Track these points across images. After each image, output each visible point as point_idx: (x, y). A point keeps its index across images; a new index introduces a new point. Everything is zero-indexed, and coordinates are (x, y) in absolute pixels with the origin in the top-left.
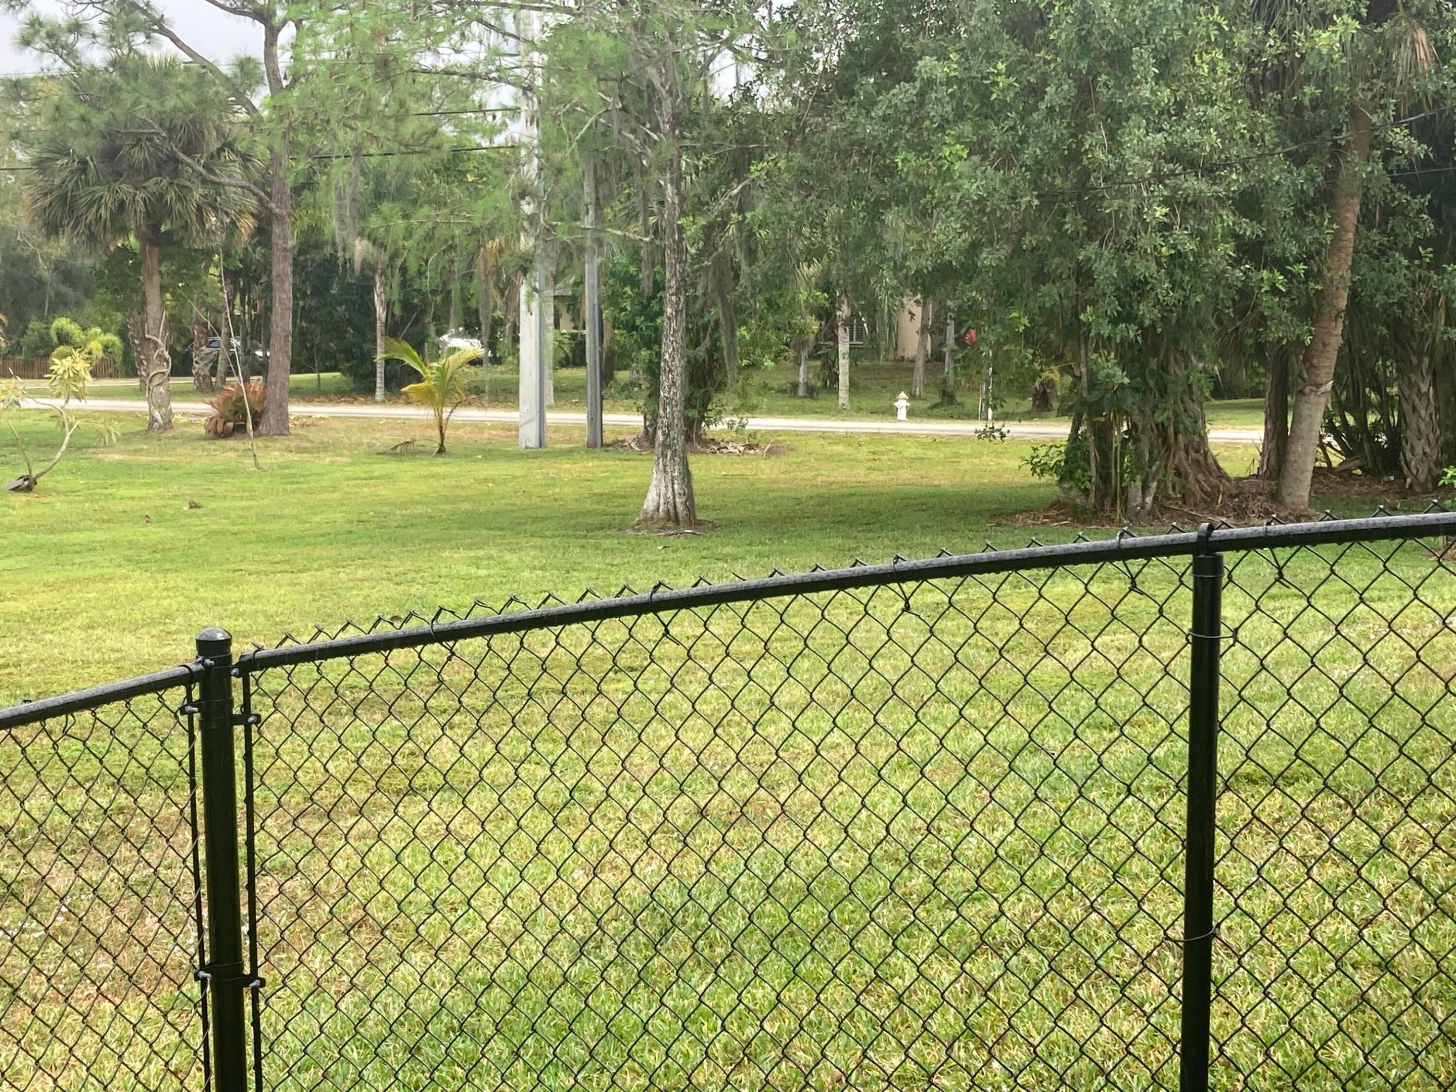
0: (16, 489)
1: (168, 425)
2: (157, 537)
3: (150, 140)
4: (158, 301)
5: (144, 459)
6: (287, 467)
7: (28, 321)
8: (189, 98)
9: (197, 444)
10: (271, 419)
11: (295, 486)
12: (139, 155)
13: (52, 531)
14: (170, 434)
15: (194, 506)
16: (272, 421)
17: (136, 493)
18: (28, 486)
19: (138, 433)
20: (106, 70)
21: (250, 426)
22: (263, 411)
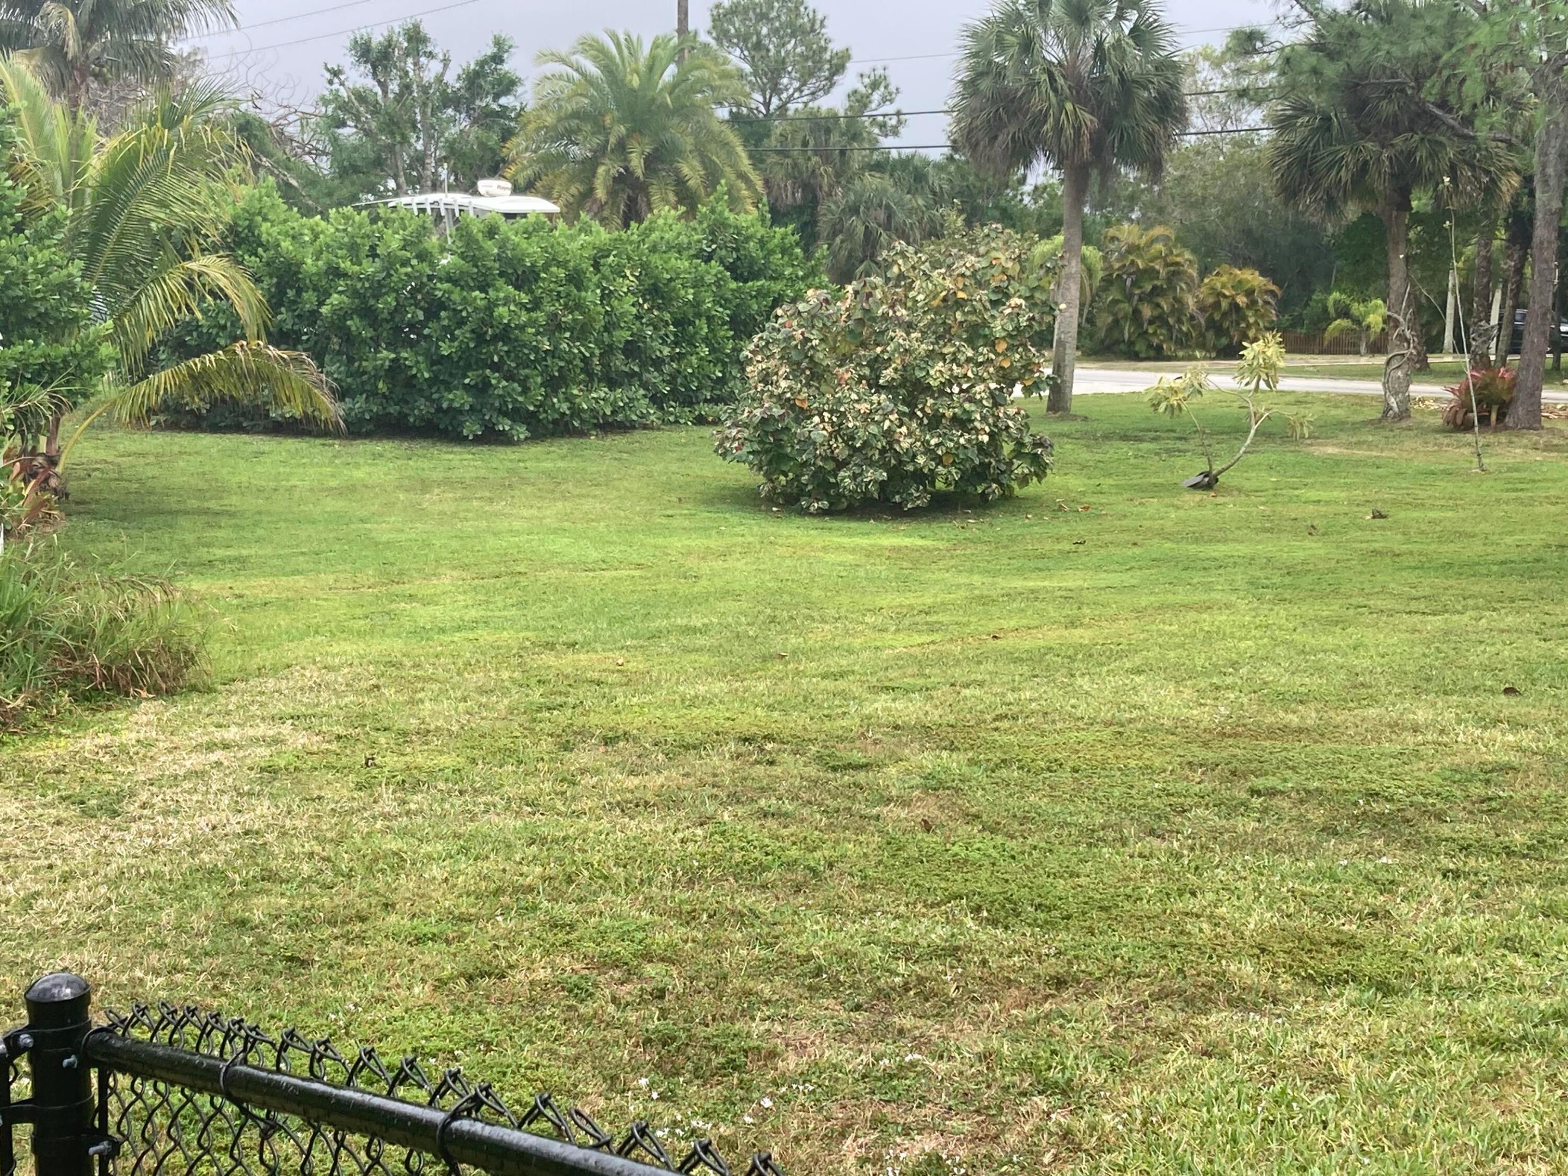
0: (1195, 486)
1: (1404, 414)
2: (1301, 555)
3: (1403, 91)
4: (1402, 274)
5: (1360, 453)
6: (1517, 470)
7: (1313, 291)
8: (1435, 42)
9: (1430, 438)
10: (1520, 411)
11: (1514, 495)
12: (1387, 108)
13: (1196, 541)
14: (1404, 424)
15: (1378, 515)
16: (1521, 411)
17: (1324, 495)
18: (1208, 483)
19: (1371, 422)
20: (1349, 14)
21: (1494, 417)
22: (1511, 401)
